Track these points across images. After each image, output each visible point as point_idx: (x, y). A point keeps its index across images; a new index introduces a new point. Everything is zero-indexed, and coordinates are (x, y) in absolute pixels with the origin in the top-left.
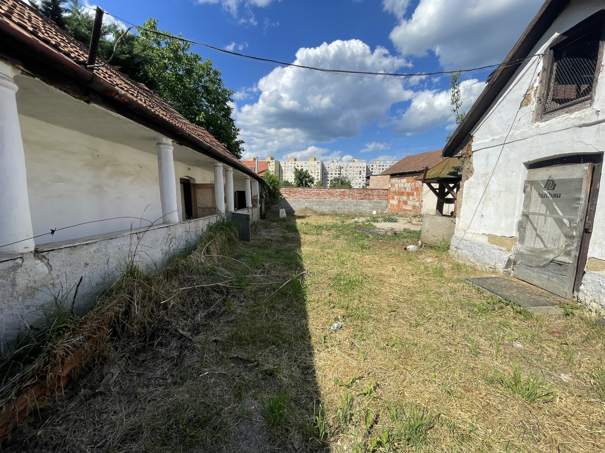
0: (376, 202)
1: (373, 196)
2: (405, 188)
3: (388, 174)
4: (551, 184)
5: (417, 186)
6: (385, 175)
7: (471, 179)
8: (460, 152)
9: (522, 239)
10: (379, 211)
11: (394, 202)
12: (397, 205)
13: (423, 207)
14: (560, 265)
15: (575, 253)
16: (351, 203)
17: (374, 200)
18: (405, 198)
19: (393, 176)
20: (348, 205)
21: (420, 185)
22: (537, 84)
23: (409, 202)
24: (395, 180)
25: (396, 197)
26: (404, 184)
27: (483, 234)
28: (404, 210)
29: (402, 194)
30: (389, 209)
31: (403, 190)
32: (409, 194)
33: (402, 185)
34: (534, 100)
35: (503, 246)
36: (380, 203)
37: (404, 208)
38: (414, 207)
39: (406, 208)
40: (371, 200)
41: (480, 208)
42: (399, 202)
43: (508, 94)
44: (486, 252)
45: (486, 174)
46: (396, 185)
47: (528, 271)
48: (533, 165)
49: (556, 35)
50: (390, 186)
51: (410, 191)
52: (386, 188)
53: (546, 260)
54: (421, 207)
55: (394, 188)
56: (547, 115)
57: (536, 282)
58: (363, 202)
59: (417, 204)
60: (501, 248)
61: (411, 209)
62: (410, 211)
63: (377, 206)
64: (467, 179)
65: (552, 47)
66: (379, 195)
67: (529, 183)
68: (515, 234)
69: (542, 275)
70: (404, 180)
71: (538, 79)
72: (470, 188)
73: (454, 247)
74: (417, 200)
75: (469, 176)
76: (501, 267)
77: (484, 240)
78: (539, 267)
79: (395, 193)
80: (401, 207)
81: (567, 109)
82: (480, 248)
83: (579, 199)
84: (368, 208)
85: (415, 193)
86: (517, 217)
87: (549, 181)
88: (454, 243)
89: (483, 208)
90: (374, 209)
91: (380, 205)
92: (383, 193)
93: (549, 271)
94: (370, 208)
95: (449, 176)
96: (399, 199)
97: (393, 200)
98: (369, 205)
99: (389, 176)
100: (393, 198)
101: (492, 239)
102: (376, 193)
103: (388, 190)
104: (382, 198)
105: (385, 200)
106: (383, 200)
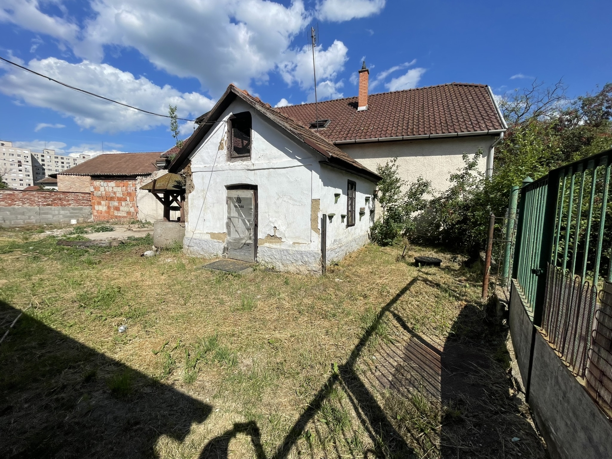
0: (73, 209)
1: (68, 201)
2: (115, 193)
3: (88, 175)
4: (239, 200)
5: (129, 191)
6: (83, 175)
7: (193, 193)
8: (183, 171)
9: (229, 233)
10: (81, 220)
11: (102, 208)
12: (106, 212)
13: (140, 212)
14: (248, 245)
15: (253, 238)
16: (30, 210)
17: (71, 206)
18: (116, 204)
19: (95, 177)
20: (23, 214)
21: (133, 190)
22: (225, 138)
23: (121, 208)
24: (97, 183)
25: (103, 202)
26: (113, 187)
27: (207, 233)
28: (116, 217)
29: (112, 199)
30: (95, 216)
31: (112, 195)
32: (120, 200)
33: (111, 189)
34: (225, 147)
35: (220, 240)
36: (81, 209)
37: (116, 215)
38: (129, 213)
39: (119, 215)
40: (65, 205)
41: (202, 215)
42: (109, 207)
43: (211, 138)
44: (211, 245)
45: (204, 190)
46: (102, 189)
47: (235, 252)
48: (230, 188)
49: (231, 114)
50: (92, 190)
51: (122, 196)
52: (87, 191)
53: (242, 244)
54: (137, 213)
55: (100, 192)
56: (233, 159)
57: (239, 258)
58: (51, 209)
59: (132, 210)
60: (219, 241)
61: (125, 215)
62: (124, 217)
63: (76, 213)
64: (190, 192)
65: (231, 119)
66: (77, 201)
67: (229, 198)
68: (225, 230)
69: (241, 253)
70: (112, 184)
71: (226, 135)
72: (193, 199)
73: (186, 246)
74: (131, 205)
75: (192, 191)
76: (220, 253)
77: (208, 237)
78: (239, 248)
79: (101, 197)
80: (111, 213)
81: (241, 158)
82: (206, 243)
83: (251, 209)
84: (61, 216)
85: (128, 198)
86: (225, 220)
87: (238, 198)
88: (186, 242)
89: (204, 215)
90: (73, 217)
91: (81, 212)
92: (83, 197)
93: (244, 250)
94: (65, 216)
95: (174, 189)
96: (108, 205)
97: (100, 206)
98: (62, 212)
99: (89, 177)
100: (99, 204)
101: (213, 235)
102: (71, 197)
103: (90, 194)
104: (83, 203)
105: (87, 206)
106: (85, 205)
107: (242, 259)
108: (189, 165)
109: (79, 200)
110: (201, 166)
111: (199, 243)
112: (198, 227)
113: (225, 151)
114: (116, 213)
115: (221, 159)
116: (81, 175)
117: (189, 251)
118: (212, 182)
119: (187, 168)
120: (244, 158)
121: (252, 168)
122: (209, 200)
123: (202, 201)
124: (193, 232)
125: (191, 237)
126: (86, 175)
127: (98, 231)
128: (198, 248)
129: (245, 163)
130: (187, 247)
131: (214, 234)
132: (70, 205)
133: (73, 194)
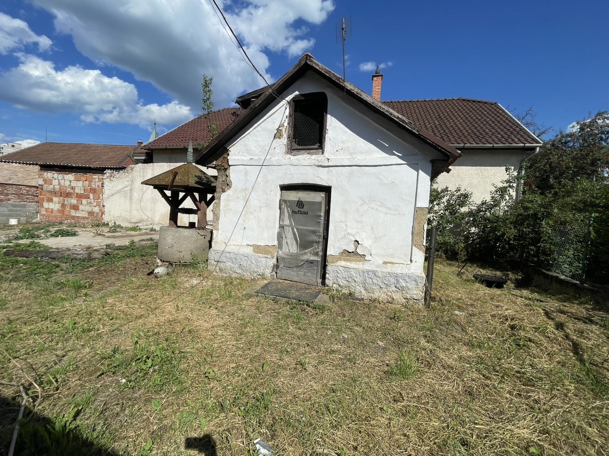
0: (14, 206)
1: (7, 195)
2: (73, 188)
3: (36, 164)
4: (300, 204)
5: (93, 186)
6: (30, 164)
7: (229, 192)
9: (280, 246)
10: (23, 219)
11: (55, 205)
12: (58, 211)
13: (106, 213)
14: (312, 263)
15: (321, 254)
17: (10, 202)
18: (74, 201)
19: (46, 167)
21: (98, 186)
22: (286, 124)
23: (81, 207)
24: (49, 175)
25: (55, 199)
26: (70, 181)
27: (248, 245)
28: (73, 217)
29: (68, 195)
30: (43, 215)
31: (69, 190)
32: (80, 197)
33: (67, 183)
34: (285, 135)
36: (24, 206)
37: (74, 214)
38: (91, 213)
39: (77, 215)
42: (63, 206)
46: (55, 182)
47: (289, 271)
49: (297, 93)
50: (41, 182)
51: (82, 192)
52: (33, 185)
54: (103, 213)
55: (51, 186)
56: (295, 152)
57: (296, 279)
59: (96, 209)
61: (87, 216)
62: (84, 218)
63: (17, 211)
66: (19, 195)
67: (282, 202)
68: (276, 243)
70: (70, 177)
71: (287, 120)
72: (228, 200)
73: (213, 261)
74: (95, 204)
75: (226, 189)
76: (268, 272)
77: (250, 250)
78: (297, 267)
79: (54, 193)
80: (66, 213)
82: (245, 258)
83: (320, 216)
85: (91, 196)
86: (277, 230)
87: (299, 201)
88: (212, 255)
89: (244, 221)
90: (13, 217)
91: (24, 209)
92: (28, 191)
93: (304, 269)
94: (1, 215)
96: (62, 202)
97: (51, 204)
99: (38, 167)
100: (50, 200)
101: (257, 249)
102: (11, 190)
103: (37, 187)
104: (27, 199)
105: (33, 202)
106: (29, 202)
107: (299, 281)
108: (226, 156)
109: (22, 194)
110: (245, 158)
111: (236, 259)
112: (233, 237)
113: (284, 140)
114: (73, 213)
115: (277, 150)
116: (27, 164)
117: (218, 268)
118: (260, 179)
119: (221, 159)
120: (312, 151)
121: (327, 164)
122: (254, 201)
123: (242, 203)
124: (225, 243)
125: (222, 249)
126: (33, 164)
127: (55, 235)
128: (233, 265)
129: (314, 157)
130: (215, 263)
131: (258, 246)
132: (9, 200)
133: (15, 186)
